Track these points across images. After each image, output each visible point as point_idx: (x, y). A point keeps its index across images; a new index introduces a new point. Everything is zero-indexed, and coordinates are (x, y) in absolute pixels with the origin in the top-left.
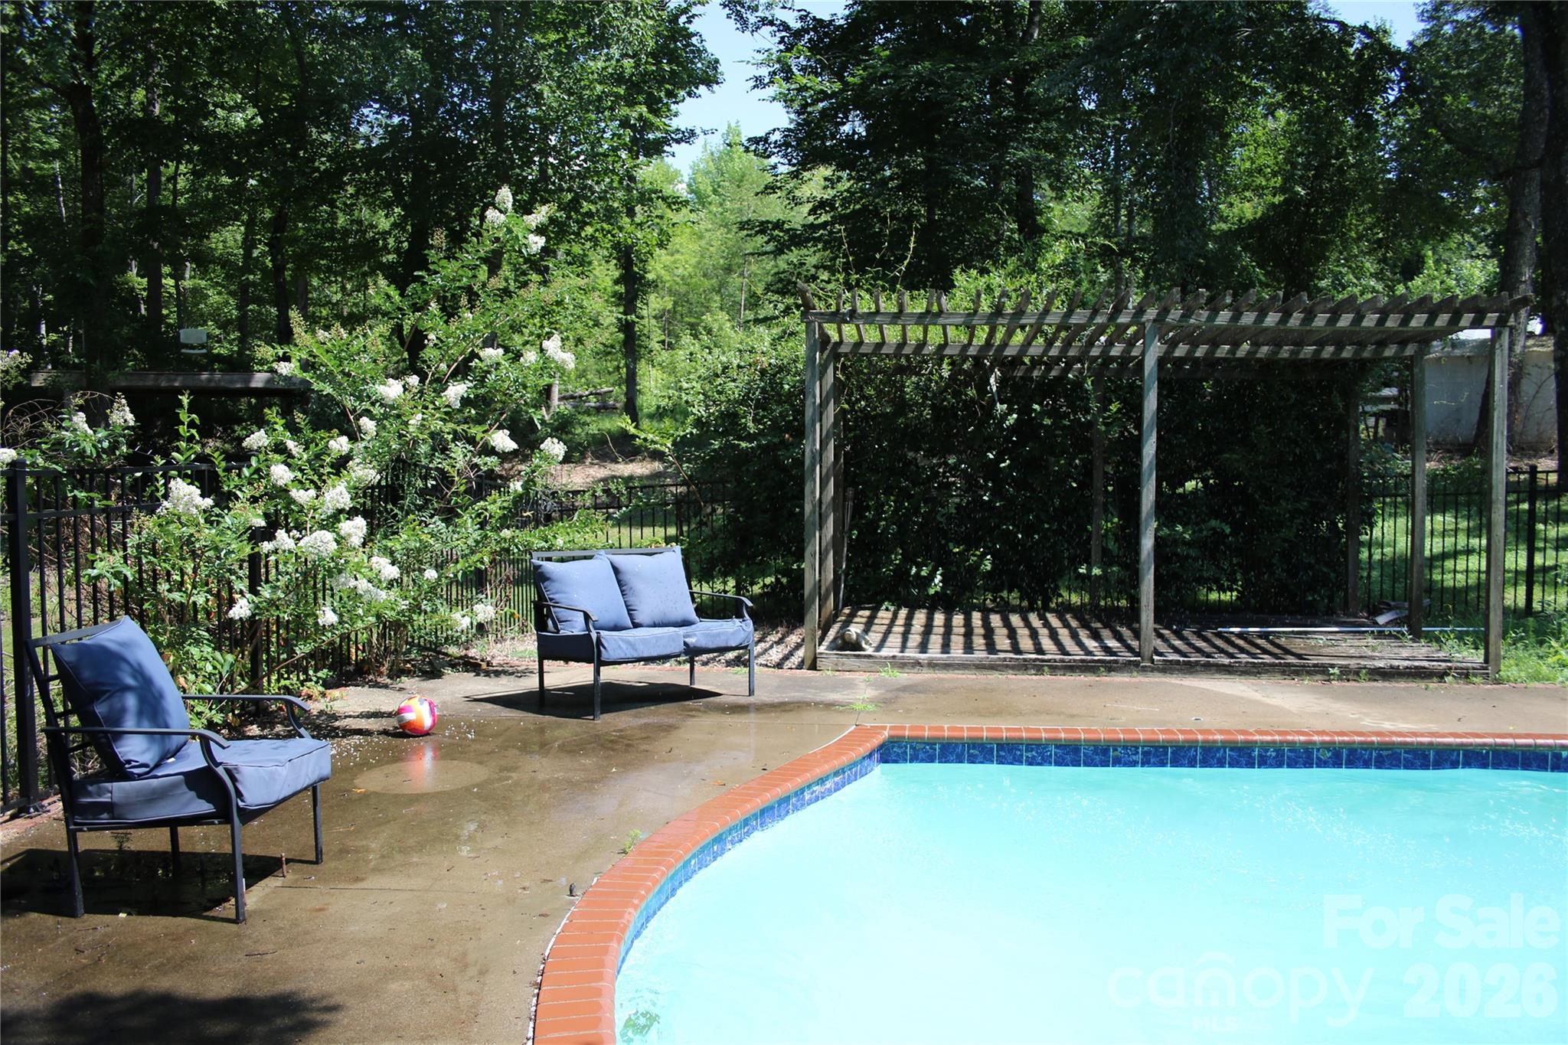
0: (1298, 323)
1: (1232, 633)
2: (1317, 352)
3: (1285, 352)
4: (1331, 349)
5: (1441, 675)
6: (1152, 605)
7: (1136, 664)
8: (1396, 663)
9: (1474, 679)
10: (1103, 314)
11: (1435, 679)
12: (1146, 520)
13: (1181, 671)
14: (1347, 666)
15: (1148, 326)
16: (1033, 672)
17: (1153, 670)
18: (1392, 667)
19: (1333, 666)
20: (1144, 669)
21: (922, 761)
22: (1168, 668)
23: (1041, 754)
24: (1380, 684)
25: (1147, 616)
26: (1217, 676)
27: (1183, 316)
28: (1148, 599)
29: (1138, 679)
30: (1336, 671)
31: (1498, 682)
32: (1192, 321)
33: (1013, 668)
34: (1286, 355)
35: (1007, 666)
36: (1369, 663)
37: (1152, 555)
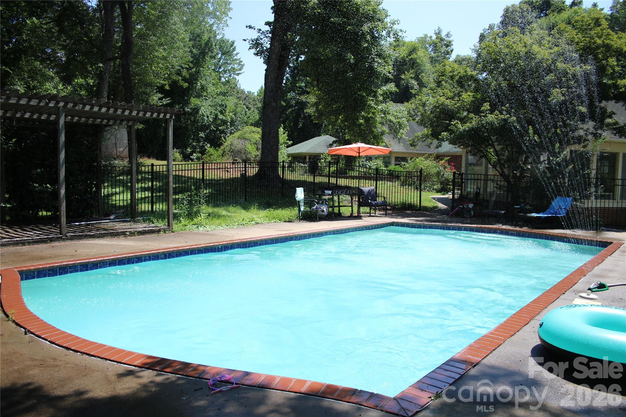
0: (112, 112)
1: (76, 225)
2: (101, 122)
3: (90, 121)
4: (106, 121)
5: (159, 231)
6: (65, 214)
7: (61, 238)
8: (145, 229)
9: (167, 232)
10: (43, 102)
11: (157, 233)
12: (62, 183)
13: (77, 239)
14: (131, 231)
15: (61, 108)
16: (21, 245)
17: (67, 239)
18: (144, 230)
19: (127, 232)
20: (64, 240)
21: (30, 279)
22: (72, 238)
23: (74, 269)
24: (141, 236)
25: (64, 219)
26: (90, 239)
27: (73, 106)
28: (64, 213)
29: (62, 243)
30: (128, 233)
31: (173, 232)
32: (77, 108)
33: (12, 244)
34: (91, 122)
35: (10, 244)
36: (137, 230)
37: (64, 196)
